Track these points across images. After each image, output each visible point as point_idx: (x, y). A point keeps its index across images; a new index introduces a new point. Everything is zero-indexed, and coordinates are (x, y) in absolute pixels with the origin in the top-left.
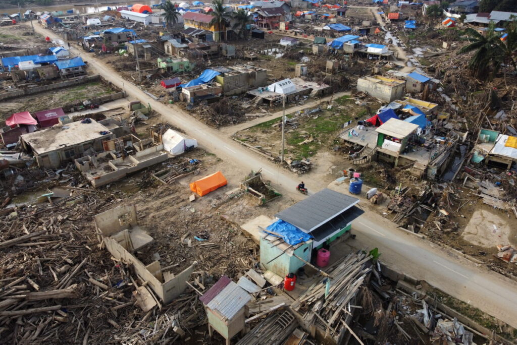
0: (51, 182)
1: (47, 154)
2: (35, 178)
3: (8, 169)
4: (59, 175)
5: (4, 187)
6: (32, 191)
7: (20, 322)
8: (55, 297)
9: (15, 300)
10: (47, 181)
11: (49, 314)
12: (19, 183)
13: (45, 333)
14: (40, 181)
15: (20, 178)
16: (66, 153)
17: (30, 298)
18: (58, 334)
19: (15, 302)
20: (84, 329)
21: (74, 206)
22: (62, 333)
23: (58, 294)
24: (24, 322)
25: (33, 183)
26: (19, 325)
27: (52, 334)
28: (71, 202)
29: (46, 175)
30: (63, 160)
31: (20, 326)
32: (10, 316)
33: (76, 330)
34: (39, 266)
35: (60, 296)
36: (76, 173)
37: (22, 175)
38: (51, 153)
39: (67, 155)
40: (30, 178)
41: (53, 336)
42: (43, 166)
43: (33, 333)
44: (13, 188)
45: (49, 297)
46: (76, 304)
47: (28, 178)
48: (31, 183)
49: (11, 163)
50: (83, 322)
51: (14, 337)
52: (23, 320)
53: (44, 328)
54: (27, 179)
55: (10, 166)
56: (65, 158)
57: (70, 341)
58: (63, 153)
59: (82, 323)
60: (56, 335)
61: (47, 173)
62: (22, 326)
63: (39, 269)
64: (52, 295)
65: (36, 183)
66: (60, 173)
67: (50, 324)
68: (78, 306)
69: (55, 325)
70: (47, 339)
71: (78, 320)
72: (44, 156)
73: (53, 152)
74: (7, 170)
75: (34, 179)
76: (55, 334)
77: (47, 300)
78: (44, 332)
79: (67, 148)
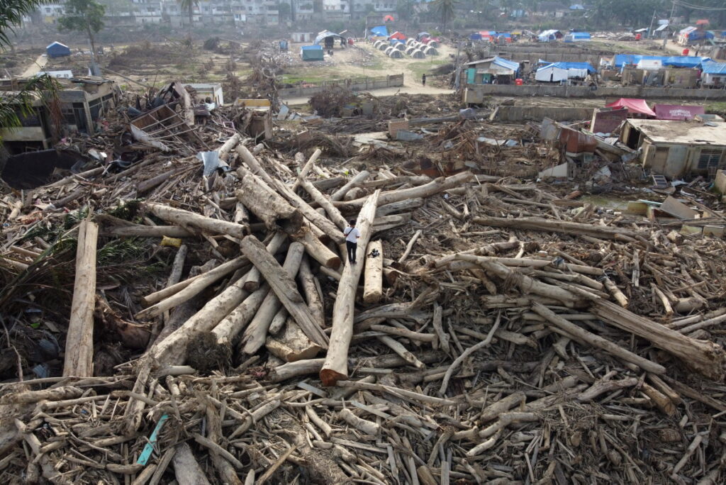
0: (656, 195)
1: (668, 146)
2: (629, 181)
3: (592, 154)
4: (674, 189)
5: (576, 177)
6: (619, 197)
7: (560, 347)
8: (658, 340)
9: (570, 296)
10: (648, 191)
11: (631, 371)
12: (600, 179)
13: (609, 404)
14: (636, 187)
15: (606, 172)
16: (702, 157)
17: (601, 313)
18: (638, 427)
19: (570, 301)
20: (702, 460)
21: (699, 237)
22: (646, 433)
23: (668, 338)
24: (569, 353)
25: (624, 186)
26: (556, 354)
27: (625, 417)
28: (694, 228)
29: (651, 182)
30: (690, 169)
31: (558, 358)
32: (547, 323)
33: (683, 452)
34: (635, 269)
35: (671, 347)
36: (709, 195)
37: (611, 169)
38: (674, 146)
39: (703, 162)
40: (621, 178)
41: (625, 422)
42: (650, 167)
43: (581, 387)
44: (589, 183)
45: (644, 334)
46: (699, 389)
47: (618, 177)
48: (621, 185)
49: (600, 146)
50: (706, 443)
51: (539, 372)
52: (568, 347)
53: (612, 391)
54: (614, 178)
55: (597, 151)
56: (695, 167)
57: (661, 466)
58: (698, 155)
59: (701, 444)
60: (635, 425)
61: (654, 179)
62: (562, 359)
63: (634, 273)
64: (654, 332)
65: (629, 188)
66: (678, 188)
67: (627, 391)
68: (704, 399)
69: (639, 400)
70: (611, 420)
71: (695, 428)
72: (662, 149)
73: (680, 146)
74: (589, 156)
75: (627, 181)
76: (632, 422)
77: (637, 337)
78: (607, 400)
79: (709, 147)
